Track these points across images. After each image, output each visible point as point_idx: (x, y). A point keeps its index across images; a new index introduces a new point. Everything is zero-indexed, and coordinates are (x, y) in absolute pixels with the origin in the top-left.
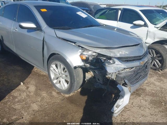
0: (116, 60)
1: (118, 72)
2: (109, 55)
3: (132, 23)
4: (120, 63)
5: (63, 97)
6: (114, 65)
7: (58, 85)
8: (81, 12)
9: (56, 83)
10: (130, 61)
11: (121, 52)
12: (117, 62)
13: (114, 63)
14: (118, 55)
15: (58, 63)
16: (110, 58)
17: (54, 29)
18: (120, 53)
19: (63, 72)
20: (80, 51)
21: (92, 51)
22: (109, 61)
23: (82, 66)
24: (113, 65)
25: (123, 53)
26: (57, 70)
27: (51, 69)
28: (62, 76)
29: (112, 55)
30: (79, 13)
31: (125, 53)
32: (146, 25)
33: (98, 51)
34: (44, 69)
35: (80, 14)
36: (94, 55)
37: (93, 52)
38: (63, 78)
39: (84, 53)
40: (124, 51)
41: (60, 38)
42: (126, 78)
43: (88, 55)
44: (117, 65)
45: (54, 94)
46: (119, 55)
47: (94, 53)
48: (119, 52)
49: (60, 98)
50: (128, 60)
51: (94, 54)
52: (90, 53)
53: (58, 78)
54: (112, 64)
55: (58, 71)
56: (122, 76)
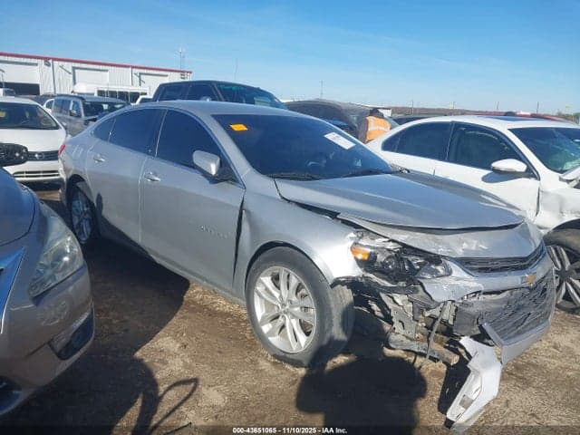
0: (453, 266)
1: (461, 301)
2: (433, 250)
3: (488, 167)
4: (466, 275)
5: (294, 375)
6: (450, 280)
7: (275, 340)
8: (336, 135)
9: (271, 333)
10: (493, 270)
11: (467, 243)
12: (457, 271)
13: (449, 273)
14: (460, 253)
15: (283, 271)
16: (436, 259)
17: (274, 177)
18: (465, 245)
19: (294, 299)
20: (352, 235)
21: (385, 237)
22: (433, 267)
23: (357, 277)
24: (446, 279)
25: (474, 248)
26: (277, 294)
27: (259, 288)
28: (291, 310)
29: (441, 251)
30: (330, 136)
31: (477, 246)
32: (531, 173)
33: (403, 237)
34: (234, 291)
35: (334, 138)
36: (392, 248)
37: (387, 240)
38: (294, 316)
39: (363, 242)
40: (475, 242)
41: (289, 201)
42: (485, 320)
43: (374, 248)
44: (458, 279)
45: (265, 365)
46: (461, 251)
47: (391, 243)
48: (460, 242)
49: (284, 376)
50: (488, 268)
51: (391, 246)
52: (379, 242)
53: (278, 317)
54: (442, 276)
55: (281, 296)
56: (472, 310)
